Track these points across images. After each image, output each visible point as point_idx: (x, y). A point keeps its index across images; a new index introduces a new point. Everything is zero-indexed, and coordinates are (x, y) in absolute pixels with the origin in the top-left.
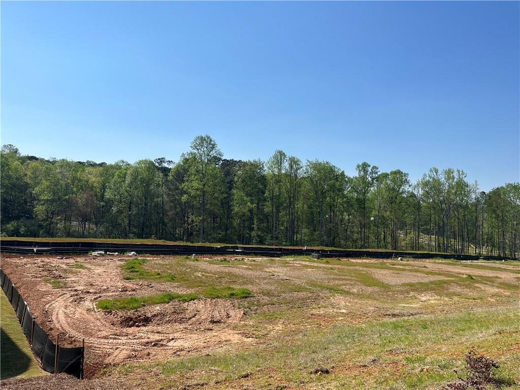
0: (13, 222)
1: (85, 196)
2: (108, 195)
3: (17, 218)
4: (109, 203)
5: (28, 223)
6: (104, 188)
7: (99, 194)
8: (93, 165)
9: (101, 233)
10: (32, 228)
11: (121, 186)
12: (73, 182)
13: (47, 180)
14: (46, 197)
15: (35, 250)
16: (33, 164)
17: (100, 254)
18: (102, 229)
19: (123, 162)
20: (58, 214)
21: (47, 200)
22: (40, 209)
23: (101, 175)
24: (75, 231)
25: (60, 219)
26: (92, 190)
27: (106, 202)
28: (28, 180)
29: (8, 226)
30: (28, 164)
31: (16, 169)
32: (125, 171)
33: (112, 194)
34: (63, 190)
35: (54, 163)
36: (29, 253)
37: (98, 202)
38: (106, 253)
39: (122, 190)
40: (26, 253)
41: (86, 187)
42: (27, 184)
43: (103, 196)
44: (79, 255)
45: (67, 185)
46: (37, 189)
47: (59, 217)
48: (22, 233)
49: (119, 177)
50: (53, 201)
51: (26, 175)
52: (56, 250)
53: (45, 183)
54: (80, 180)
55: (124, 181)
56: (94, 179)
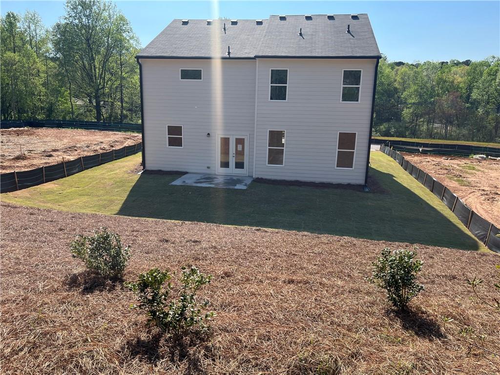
0: (384, 124)
1: (451, 97)
2: (475, 95)
3: (388, 120)
4: (476, 104)
5: (397, 125)
6: (470, 88)
7: (464, 96)
8: (458, 64)
9: (463, 136)
10: (401, 129)
11: (490, 85)
12: (438, 84)
13: (415, 84)
14: (413, 101)
15: (421, 149)
16: (403, 69)
17: (482, 158)
18: (465, 132)
19: (494, 57)
20: (421, 117)
21: (414, 103)
22: (406, 113)
23: (469, 74)
24: (437, 133)
25: (423, 121)
26: (458, 91)
27: (471, 103)
28: (396, 85)
29: (382, 127)
30: (397, 70)
31: (388, 76)
32: (497, 68)
33: (479, 94)
34: (429, 93)
35: (417, 66)
36: (416, 152)
37: (463, 103)
38: (487, 157)
39: (492, 90)
40: (414, 152)
41: (452, 88)
42: (396, 89)
43: (469, 96)
44: (460, 157)
45: (433, 87)
46: (405, 93)
47: (422, 120)
48: (392, 133)
49: (489, 74)
50: (419, 104)
51: (395, 81)
52: (439, 151)
53: (413, 88)
54: (445, 81)
55: (495, 79)
56: (460, 79)
